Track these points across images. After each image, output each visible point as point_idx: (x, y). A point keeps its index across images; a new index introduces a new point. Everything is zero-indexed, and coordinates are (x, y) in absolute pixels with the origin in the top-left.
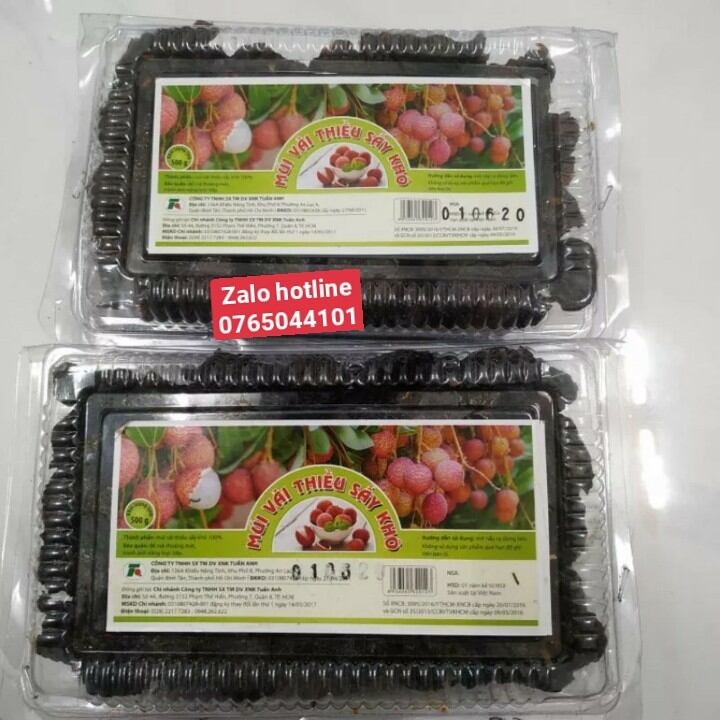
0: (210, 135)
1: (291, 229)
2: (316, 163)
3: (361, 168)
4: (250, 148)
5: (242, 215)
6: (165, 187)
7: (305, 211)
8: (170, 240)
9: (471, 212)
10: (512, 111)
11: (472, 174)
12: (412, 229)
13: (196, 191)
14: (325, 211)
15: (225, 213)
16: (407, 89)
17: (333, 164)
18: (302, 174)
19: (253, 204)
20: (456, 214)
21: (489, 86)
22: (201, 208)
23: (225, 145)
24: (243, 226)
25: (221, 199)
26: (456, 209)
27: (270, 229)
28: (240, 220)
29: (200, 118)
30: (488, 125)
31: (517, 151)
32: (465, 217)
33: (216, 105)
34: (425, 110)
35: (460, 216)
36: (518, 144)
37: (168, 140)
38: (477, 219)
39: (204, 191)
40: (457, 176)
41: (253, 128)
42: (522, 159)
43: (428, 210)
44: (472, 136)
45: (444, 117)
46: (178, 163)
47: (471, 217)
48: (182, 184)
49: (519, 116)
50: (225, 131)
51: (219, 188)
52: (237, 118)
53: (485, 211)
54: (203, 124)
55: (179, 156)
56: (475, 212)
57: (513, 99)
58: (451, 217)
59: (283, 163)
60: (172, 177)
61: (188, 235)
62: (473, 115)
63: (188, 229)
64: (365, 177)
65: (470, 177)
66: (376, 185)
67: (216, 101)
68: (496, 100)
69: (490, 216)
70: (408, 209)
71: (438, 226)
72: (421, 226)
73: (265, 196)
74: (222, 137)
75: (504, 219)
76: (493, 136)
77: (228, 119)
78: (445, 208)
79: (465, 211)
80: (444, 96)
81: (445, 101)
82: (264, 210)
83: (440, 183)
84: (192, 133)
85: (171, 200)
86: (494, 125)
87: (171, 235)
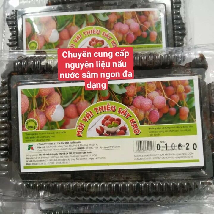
0: (45, 113)
1: (85, 157)
2: (95, 124)
3: (117, 126)
4: (64, 118)
5: (62, 152)
6: (26, 140)
7: (91, 148)
8: (30, 165)
9: (171, 145)
10: (189, 93)
11: (171, 127)
12: (142, 156)
13: (40, 141)
14: (101, 148)
15: (54, 151)
16: (137, 85)
17: (103, 124)
18: (89, 130)
19: (67, 146)
20: (164, 147)
21: (177, 81)
22: (43, 149)
23: (52, 118)
24: (63, 157)
25: (52, 144)
26: (163, 145)
27: (76, 158)
28: (61, 154)
29: (40, 105)
30: (178, 101)
31: (192, 114)
32: (168, 148)
33: (46, 98)
34: (146, 95)
35: (165, 148)
36: (193, 110)
37: (26, 116)
38: (174, 149)
39: (44, 140)
40: (163, 128)
41: (64, 108)
42: (195, 118)
43: (150, 145)
44: (170, 107)
45: (156, 98)
46: (31, 127)
47: (171, 148)
48: (33, 138)
49: (192, 95)
50: (51, 111)
51: (51, 138)
52: (57, 104)
53: (178, 145)
54: (41, 107)
55: (31, 124)
56: (173, 146)
57: (189, 87)
58: (161, 148)
59: (80, 125)
60: (29, 134)
61: (38, 163)
62: (170, 96)
63: (38, 159)
64: (119, 130)
65: (170, 128)
66: (124, 135)
67: (46, 96)
68: (181, 88)
69: (180, 147)
70: (140, 146)
71: (155, 153)
72: (147, 154)
73: (72, 141)
74: (50, 113)
75: (187, 149)
76: (181, 107)
77: (53, 105)
78: (158, 144)
79: (168, 145)
80: (155, 88)
81: (156, 90)
82: (72, 149)
83: (155, 132)
84: (36, 112)
85: (29, 146)
86: (181, 101)
87: (30, 163)
